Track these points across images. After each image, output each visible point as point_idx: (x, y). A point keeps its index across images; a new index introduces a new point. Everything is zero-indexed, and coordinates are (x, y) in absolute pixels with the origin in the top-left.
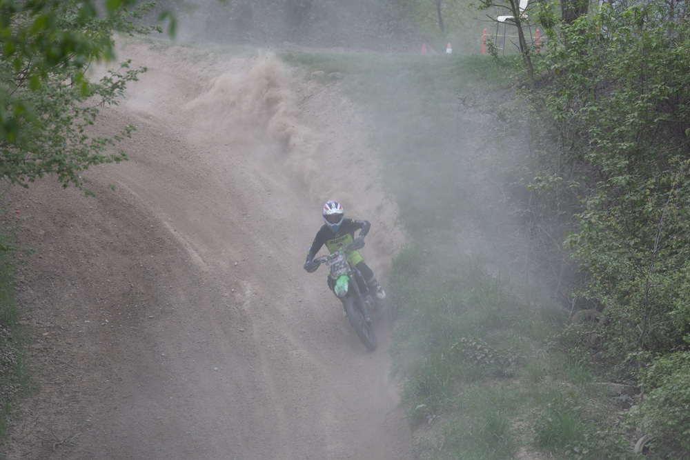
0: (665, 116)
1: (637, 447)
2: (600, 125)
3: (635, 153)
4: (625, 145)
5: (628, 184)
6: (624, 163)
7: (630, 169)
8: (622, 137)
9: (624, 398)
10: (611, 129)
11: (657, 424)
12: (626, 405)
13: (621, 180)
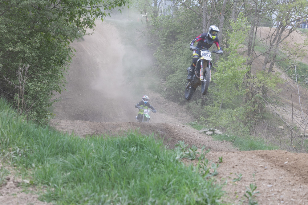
0: (171, 34)
1: (165, 90)
2: (160, 35)
3: (166, 40)
4: (164, 39)
5: (165, 45)
6: (164, 42)
7: (165, 43)
8: (164, 37)
9: (162, 81)
10: (162, 36)
11: (169, 86)
12: (163, 83)
13: (164, 45)
